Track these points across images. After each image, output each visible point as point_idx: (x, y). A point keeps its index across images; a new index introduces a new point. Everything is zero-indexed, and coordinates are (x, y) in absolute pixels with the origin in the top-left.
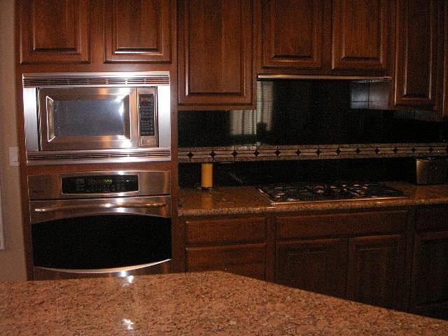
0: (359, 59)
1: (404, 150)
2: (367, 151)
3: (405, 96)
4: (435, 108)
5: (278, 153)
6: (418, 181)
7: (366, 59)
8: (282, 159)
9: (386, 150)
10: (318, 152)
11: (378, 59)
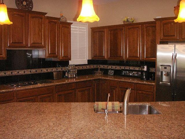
0: (36, 43)
1: (50, 70)
2: (39, 71)
3: (50, 54)
4: (58, 57)
5: (12, 73)
6: (54, 79)
7: (38, 43)
8: (13, 75)
9: (45, 70)
10: (24, 72)
11: (42, 43)
